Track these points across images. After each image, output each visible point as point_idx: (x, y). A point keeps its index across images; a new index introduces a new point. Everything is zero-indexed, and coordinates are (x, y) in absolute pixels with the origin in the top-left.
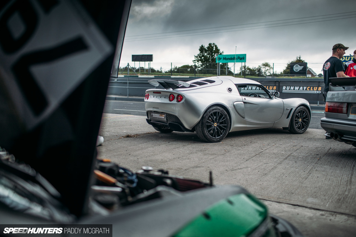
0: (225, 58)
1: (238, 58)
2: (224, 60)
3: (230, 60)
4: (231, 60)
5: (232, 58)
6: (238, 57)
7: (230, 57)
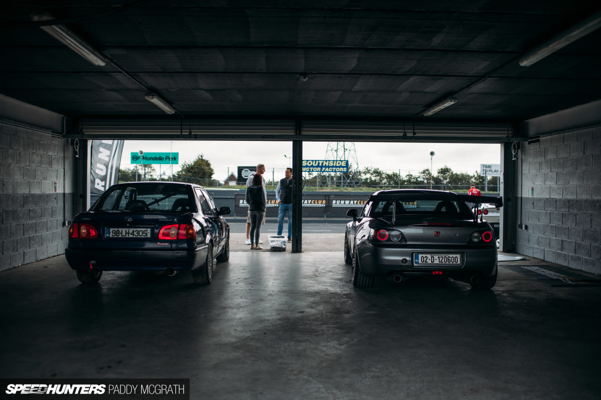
0: (146, 157)
1: (166, 159)
2: (144, 160)
3: (153, 161)
4: (156, 161)
5: (157, 158)
6: (167, 157)
7: (153, 156)
